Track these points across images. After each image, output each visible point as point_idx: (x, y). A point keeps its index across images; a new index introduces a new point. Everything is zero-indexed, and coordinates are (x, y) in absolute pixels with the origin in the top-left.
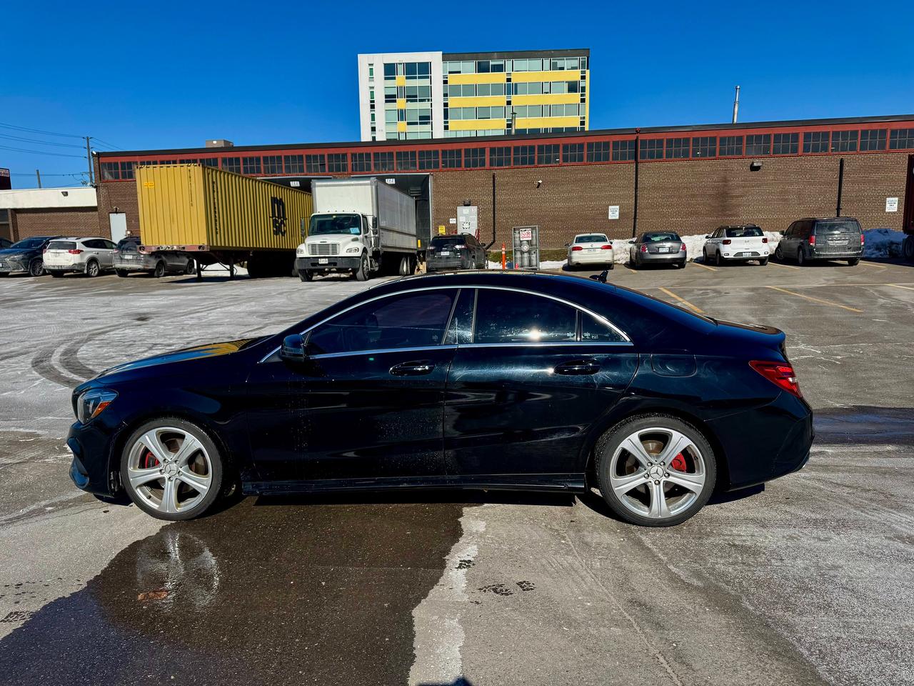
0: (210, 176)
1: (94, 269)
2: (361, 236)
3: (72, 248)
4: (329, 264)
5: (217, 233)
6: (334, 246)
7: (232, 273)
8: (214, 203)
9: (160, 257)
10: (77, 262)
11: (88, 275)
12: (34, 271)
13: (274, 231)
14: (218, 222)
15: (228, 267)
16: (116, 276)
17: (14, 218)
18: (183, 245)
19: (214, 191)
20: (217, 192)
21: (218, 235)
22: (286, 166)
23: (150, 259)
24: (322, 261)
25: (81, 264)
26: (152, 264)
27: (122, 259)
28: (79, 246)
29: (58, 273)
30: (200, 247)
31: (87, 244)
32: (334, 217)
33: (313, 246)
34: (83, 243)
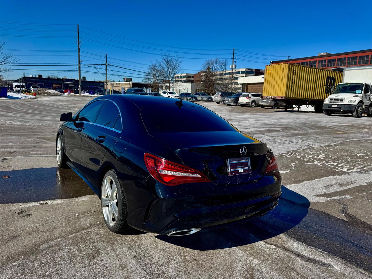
0: (292, 68)
1: (254, 104)
2: (361, 95)
3: (247, 96)
4: (337, 107)
5: (291, 92)
6: (342, 99)
7: (299, 109)
8: (293, 79)
9: (276, 101)
10: (248, 102)
11: (251, 107)
12: (236, 104)
13: (325, 91)
14: (293, 87)
15: (297, 106)
16: (260, 108)
17: (247, 86)
18: (276, 96)
19: (293, 74)
20: (295, 74)
21: (292, 93)
22: (348, 62)
23: (272, 102)
24: (334, 106)
25: (249, 103)
26: (273, 104)
27: (262, 101)
28: (250, 96)
29: (243, 105)
30: (282, 97)
31: (253, 95)
32: (349, 85)
33: (331, 98)
34: (251, 95)
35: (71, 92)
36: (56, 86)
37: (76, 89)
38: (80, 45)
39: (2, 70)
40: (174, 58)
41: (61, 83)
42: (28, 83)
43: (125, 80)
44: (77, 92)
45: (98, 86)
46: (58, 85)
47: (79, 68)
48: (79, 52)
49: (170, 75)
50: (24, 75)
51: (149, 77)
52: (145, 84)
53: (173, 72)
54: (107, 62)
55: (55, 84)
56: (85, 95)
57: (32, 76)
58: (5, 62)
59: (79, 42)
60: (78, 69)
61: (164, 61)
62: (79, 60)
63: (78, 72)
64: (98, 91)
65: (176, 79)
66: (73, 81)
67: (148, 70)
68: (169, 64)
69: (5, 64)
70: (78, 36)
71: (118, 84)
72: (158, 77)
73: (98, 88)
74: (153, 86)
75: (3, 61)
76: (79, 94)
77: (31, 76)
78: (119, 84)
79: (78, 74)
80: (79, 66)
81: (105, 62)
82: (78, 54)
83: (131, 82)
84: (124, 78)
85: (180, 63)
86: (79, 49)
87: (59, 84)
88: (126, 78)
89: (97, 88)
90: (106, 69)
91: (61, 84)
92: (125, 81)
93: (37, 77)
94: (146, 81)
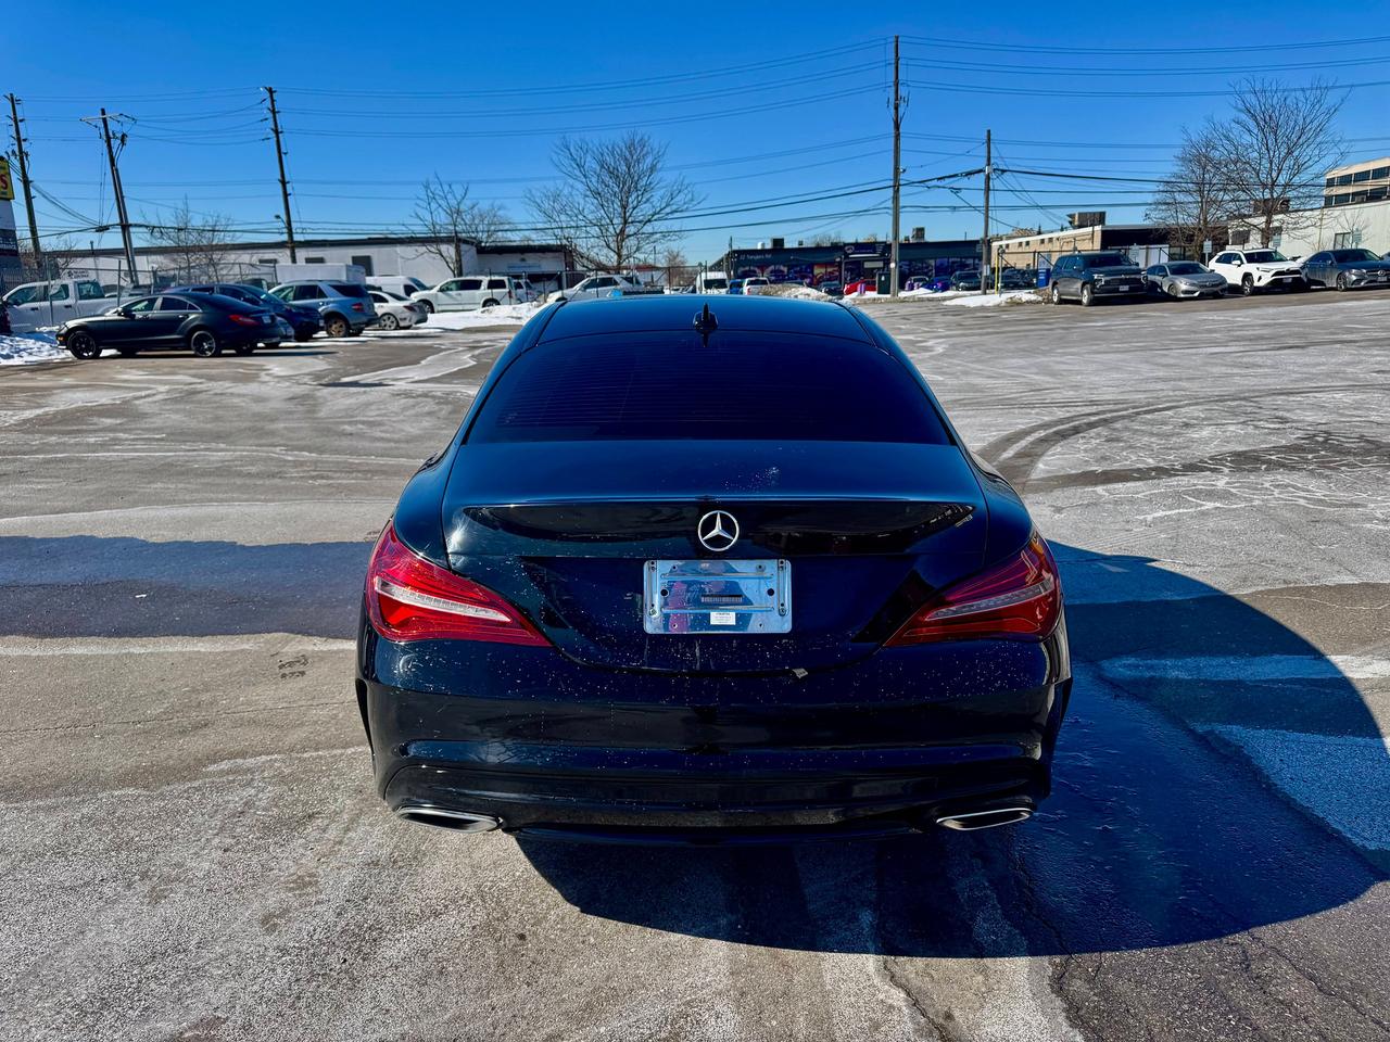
35: (866, 289)
36: (823, 271)
37: (883, 278)
38: (901, 110)
39: (658, 235)
40: (1299, 94)
41: (838, 260)
42: (741, 270)
43: (1076, 223)
44: (884, 289)
45: (967, 258)
46: (829, 270)
47: (896, 198)
48: (897, 137)
49: (1274, 174)
50: (731, 246)
51: (1180, 197)
52: (1157, 230)
53: (1290, 162)
54: (992, 161)
55: (821, 265)
56: (909, 298)
57: (763, 245)
58: (668, 210)
59: (897, 99)
60: (891, 201)
61: (1244, 117)
62: (896, 169)
63: (891, 212)
64: (961, 278)
65: (1334, 189)
66: (879, 250)
67: (1176, 169)
68: (1268, 125)
69: (670, 216)
70: (893, 79)
71: (1046, 241)
72: (1222, 193)
73: (967, 266)
74: (1193, 236)
75: (663, 205)
76: (888, 296)
77: (759, 247)
78: (1051, 240)
79: (890, 219)
80: (896, 188)
81: (985, 160)
82: (893, 148)
83: (1098, 228)
84: (1072, 216)
85: (1332, 112)
86: (897, 127)
87: (831, 264)
88: (1080, 214)
89: (963, 266)
90: (988, 189)
91: (840, 263)
92: (1075, 228)
93: (769, 246)
94: (1163, 215)
